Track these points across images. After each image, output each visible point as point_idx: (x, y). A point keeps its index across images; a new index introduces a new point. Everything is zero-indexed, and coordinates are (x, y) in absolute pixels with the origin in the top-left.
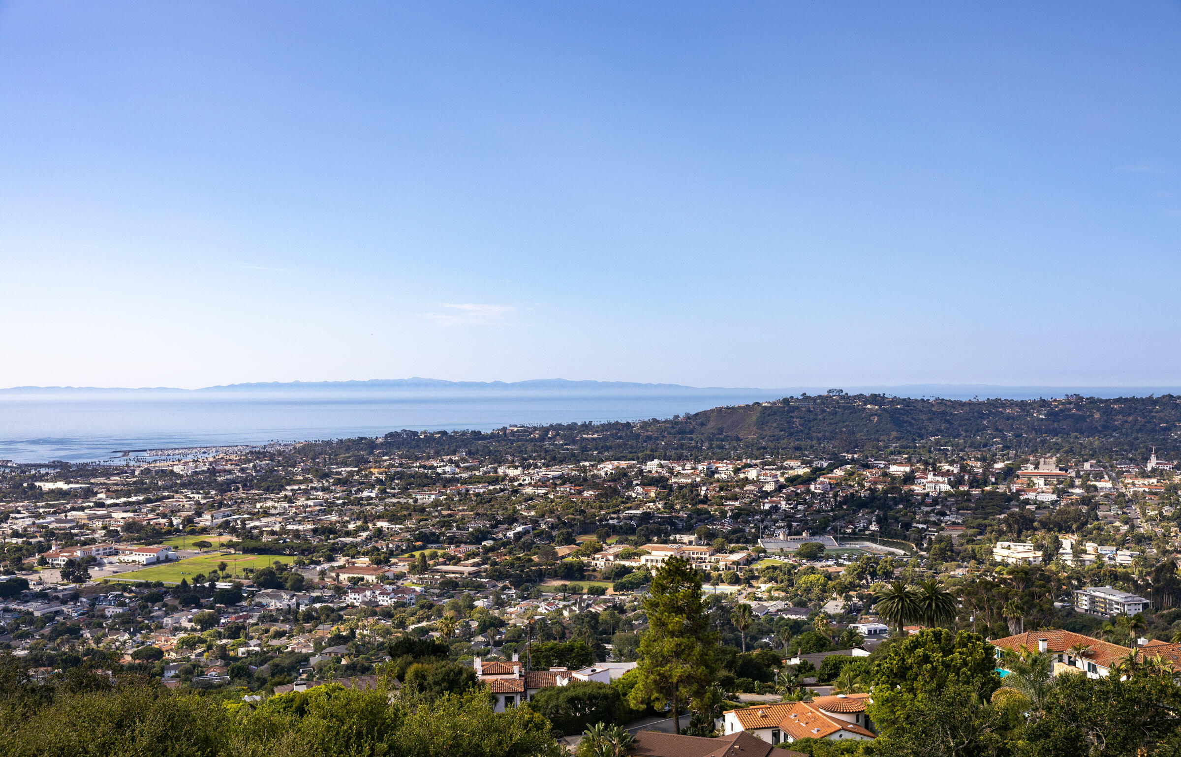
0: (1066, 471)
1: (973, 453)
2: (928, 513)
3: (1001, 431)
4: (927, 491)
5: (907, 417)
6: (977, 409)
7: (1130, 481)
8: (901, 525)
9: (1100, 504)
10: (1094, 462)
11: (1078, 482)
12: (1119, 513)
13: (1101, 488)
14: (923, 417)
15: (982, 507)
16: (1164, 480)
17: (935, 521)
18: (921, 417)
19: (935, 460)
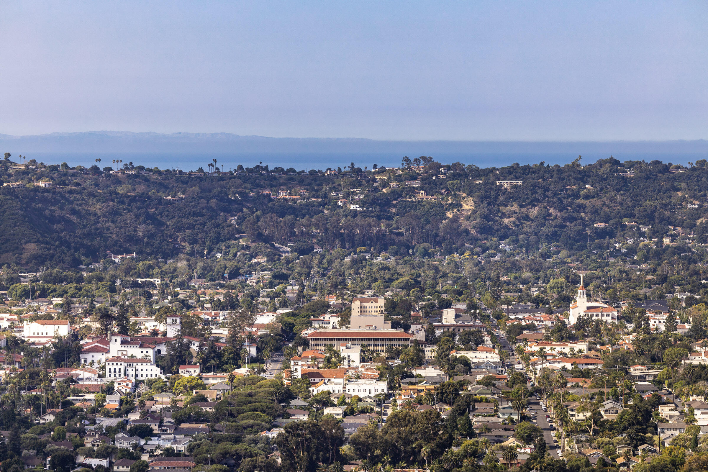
0: (407, 328)
1: (208, 292)
2: (110, 432)
3: (267, 240)
4: (108, 378)
5: (62, 209)
6: (216, 190)
7: (536, 348)
8: (52, 462)
9: (476, 401)
10: (462, 306)
11: (430, 352)
12: (515, 417)
13: (478, 365)
14: (97, 208)
15: (231, 415)
16: (602, 344)
17: (127, 450)
18: (92, 209)
19: (124, 310)
